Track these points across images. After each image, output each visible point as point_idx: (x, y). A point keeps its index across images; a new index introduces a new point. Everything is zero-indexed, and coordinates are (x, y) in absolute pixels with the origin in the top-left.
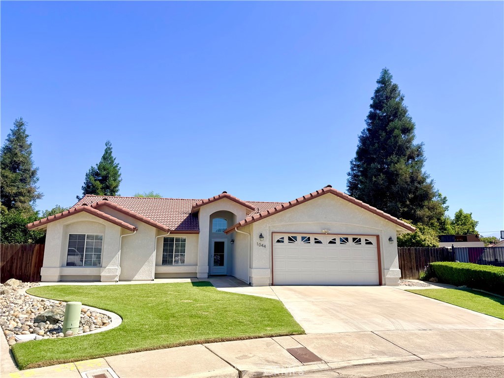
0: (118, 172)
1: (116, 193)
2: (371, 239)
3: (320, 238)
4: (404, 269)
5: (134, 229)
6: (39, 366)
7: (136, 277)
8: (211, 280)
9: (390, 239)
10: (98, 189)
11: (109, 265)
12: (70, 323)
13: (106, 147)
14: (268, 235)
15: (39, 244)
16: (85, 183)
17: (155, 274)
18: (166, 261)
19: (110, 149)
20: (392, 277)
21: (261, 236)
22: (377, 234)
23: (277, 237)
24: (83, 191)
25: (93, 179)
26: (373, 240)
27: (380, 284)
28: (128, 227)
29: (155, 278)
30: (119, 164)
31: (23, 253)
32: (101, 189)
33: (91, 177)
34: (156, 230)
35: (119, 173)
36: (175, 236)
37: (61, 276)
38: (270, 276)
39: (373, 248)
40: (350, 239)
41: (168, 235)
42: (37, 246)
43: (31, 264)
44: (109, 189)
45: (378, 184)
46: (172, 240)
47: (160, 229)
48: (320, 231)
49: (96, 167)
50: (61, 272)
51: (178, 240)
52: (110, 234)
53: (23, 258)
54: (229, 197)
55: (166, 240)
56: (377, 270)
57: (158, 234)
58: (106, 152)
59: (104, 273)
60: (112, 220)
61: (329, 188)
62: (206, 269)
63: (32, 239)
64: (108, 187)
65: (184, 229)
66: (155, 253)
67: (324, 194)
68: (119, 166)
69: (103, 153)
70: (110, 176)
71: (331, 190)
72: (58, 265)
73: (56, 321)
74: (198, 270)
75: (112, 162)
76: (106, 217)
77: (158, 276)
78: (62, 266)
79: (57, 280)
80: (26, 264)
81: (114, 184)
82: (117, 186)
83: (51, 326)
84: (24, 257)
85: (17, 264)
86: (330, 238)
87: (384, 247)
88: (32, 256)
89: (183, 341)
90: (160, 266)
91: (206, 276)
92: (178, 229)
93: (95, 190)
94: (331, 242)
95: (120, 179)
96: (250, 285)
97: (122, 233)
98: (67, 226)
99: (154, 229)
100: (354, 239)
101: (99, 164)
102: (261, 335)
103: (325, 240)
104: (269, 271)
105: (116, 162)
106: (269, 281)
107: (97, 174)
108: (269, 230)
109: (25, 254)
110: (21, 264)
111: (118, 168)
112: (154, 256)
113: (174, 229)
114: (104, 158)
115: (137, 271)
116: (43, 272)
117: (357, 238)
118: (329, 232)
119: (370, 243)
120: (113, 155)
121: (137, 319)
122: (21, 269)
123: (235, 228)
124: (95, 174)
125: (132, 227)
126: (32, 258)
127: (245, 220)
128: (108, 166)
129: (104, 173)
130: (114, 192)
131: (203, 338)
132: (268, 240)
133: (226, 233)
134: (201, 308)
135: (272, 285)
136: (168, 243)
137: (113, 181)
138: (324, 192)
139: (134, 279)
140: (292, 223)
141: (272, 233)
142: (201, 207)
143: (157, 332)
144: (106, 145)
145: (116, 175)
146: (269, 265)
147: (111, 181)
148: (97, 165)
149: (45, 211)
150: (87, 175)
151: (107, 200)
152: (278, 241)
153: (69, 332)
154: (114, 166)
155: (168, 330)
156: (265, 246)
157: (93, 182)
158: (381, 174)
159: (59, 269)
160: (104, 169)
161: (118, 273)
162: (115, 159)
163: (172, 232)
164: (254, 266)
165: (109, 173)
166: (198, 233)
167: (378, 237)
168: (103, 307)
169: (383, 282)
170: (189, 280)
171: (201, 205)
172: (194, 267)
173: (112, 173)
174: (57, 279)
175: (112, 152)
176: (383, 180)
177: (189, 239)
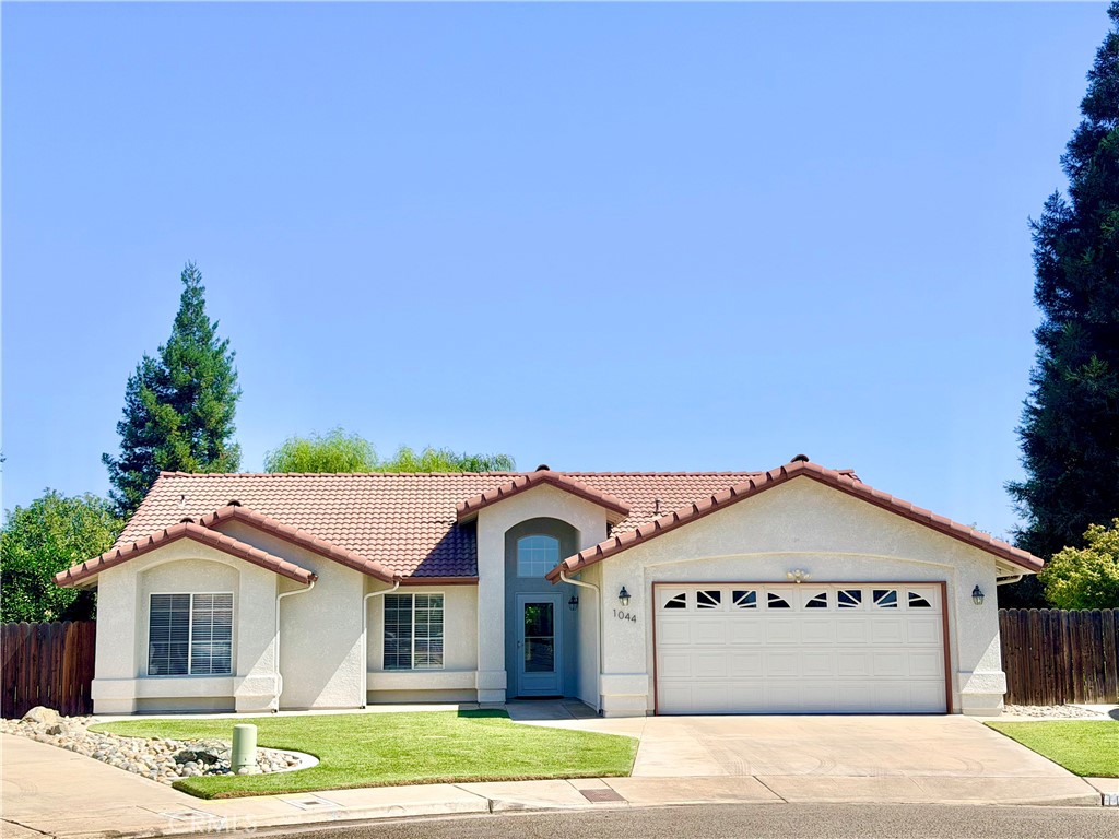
0: (229, 369)
1: (225, 441)
2: (924, 593)
3: (782, 593)
4: (1080, 674)
5: (312, 577)
6: (228, 797)
7: (320, 701)
8: (509, 708)
9: (977, 593)
10: (169, 431)
11: (253, 671)
12: (242, 757)
13: (185, 287)
14: (642, 589)
15: (76, 622)
16: (125, 411)
17: (368, 692)
18: (395, 659)
19: (197, 292)
20: (980, 691)
21: (624, 594)
22: (941, 579)
23: (671, 594)
24: (122, 438)
25: (151, 397)
26: (931, 594)
27: (949, 711)
28: (296, 575)
29: (368, 704)
30: (228, 342)
31: (39, 646)
32: (179, 428)
33: (146, 392)
34: (364, 578)
35: (233, 370)
36: (414, 592)
37: (139, 701)
38: (648, 691)
39: (930, 617)
40: (867, 594)
41: (395, 590)
42: (72, 626)
43: (61, 672)
44: (203, 426)
45: (1085, 392)
46: (407, 601)
47: (373, 576)
48: (780, 576)
49: (158, 358)
50: (138, 690)
51: (421, 601)
52: (253, 593)
53: (41, 657)
54: (554, 482)
55: (390, 601)
56: (943, 676)
57: (369, 588)
58: (187, 304)
59: (242, 691)
60: (254, 557)
61: (799, 464)
62: (501, 678)
63: (53, 609)
64: (197, 422)
65: (436, 573)
66: (363, 637)
67: (787, 479)
68: (230, 348)
69: (177, 306)
70: (204, 385)
71: (804, 468)
72: (132, 673)
73: (213, 760)
74: (478, 680)
75: (209, 335)
76: (241, 551)
77: (373, 698)
78: (139, 676)
79: (131, 710)
80: (50, 672)
81: (219, 410)
82: (227, 418)
83: (207, 767)
84: (44, 655)
85: (28, 673)
86: (812, 593)
87: (958, 612)
88: (62, 652)
89: (418, 778)
90: (381, 671)
91: (502, 697)
92: (421, 573)
93: (162, 434)
94: (812, 604)
95: (234, 390)
96: (601, 714)
97: (281, 588)
98: (145, 573)
99: (359, 575)
100: (877, 595)
101: (166, 346)
102: (548, 775)
103: (797, 597)
104: (646, 681)
105: (219, 335)
106: (646, 704)
107: (163, 380)
108: (645, 578)
109: (44, 647)
110: (39, 673)
111: (227, 354)
112: (363, 646)
113: (409, 574)
114: (182, 324)
115: (321, 685)
116: (98, 690)
117: (887, 591)
118: (807, 577)
119: (924, 604)
120: (206, 312)
121: (344, 757)
122: (39, 684)
123: (559, 574)
124: (154, 379)
125: (305, 573)
126: (62, 657)
127: (598, 547)
128: (194, 353)
129: (183, 376)
130: (220, 436)
131: (451, 776)
132: (642, 602)
133: (552, 579)
134: (460, 746)
135: (656, 714)
136: (396, 611)
137: (215, 402)
138: (785, 476)
139: (314, 705)
140: (707, 557)
141: (654, 583)
142: (480, 511)
143: (380, 771)
144: (185, 281)
145: (223, 377)
146: (644, 664)
147: (207, 402)
148: (159, 349)
149: (13, 510)
150: (130, 385)
151: (239, 505)
152: (671, 605)
153: (243, 770)
154: (215, 348)
155: (396, 768)
156: (634, 619)
157: (154, 408)
158: (1094, 359)
159: (134, 681)
160: (184, 363)
161: (277, 690)
162: (215, 326)
163: (405, 582)
164: (606, 668)
165: (199, 376)
166: (476, 583)
167: (944, 584)
168: (279, 745)
169: (955, 706)
170: (455, 707)
171: (477, 507)
172: (469, 674)
173: (209, 376)
174: (130, 707)
175: (203, 302)
176: (1097, 379)
177: (453, 599)
